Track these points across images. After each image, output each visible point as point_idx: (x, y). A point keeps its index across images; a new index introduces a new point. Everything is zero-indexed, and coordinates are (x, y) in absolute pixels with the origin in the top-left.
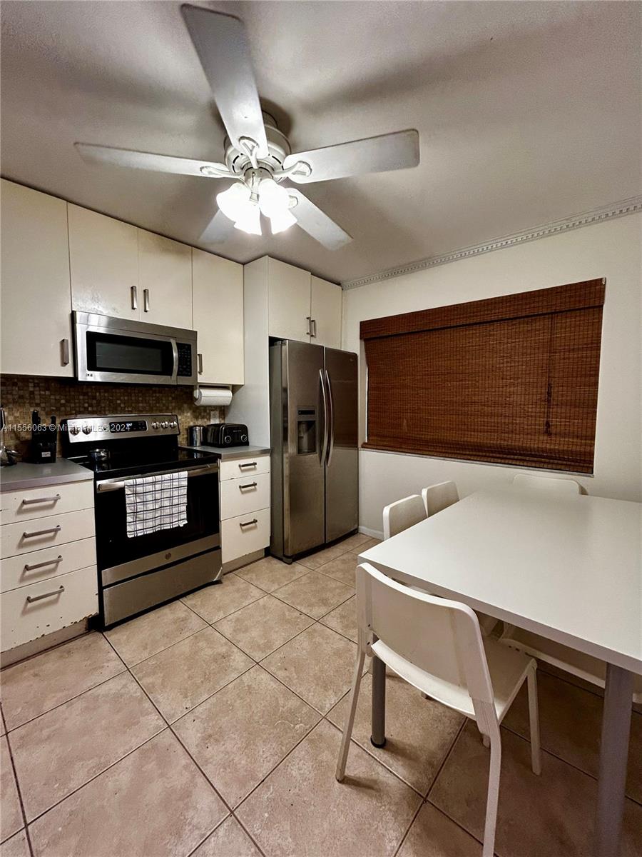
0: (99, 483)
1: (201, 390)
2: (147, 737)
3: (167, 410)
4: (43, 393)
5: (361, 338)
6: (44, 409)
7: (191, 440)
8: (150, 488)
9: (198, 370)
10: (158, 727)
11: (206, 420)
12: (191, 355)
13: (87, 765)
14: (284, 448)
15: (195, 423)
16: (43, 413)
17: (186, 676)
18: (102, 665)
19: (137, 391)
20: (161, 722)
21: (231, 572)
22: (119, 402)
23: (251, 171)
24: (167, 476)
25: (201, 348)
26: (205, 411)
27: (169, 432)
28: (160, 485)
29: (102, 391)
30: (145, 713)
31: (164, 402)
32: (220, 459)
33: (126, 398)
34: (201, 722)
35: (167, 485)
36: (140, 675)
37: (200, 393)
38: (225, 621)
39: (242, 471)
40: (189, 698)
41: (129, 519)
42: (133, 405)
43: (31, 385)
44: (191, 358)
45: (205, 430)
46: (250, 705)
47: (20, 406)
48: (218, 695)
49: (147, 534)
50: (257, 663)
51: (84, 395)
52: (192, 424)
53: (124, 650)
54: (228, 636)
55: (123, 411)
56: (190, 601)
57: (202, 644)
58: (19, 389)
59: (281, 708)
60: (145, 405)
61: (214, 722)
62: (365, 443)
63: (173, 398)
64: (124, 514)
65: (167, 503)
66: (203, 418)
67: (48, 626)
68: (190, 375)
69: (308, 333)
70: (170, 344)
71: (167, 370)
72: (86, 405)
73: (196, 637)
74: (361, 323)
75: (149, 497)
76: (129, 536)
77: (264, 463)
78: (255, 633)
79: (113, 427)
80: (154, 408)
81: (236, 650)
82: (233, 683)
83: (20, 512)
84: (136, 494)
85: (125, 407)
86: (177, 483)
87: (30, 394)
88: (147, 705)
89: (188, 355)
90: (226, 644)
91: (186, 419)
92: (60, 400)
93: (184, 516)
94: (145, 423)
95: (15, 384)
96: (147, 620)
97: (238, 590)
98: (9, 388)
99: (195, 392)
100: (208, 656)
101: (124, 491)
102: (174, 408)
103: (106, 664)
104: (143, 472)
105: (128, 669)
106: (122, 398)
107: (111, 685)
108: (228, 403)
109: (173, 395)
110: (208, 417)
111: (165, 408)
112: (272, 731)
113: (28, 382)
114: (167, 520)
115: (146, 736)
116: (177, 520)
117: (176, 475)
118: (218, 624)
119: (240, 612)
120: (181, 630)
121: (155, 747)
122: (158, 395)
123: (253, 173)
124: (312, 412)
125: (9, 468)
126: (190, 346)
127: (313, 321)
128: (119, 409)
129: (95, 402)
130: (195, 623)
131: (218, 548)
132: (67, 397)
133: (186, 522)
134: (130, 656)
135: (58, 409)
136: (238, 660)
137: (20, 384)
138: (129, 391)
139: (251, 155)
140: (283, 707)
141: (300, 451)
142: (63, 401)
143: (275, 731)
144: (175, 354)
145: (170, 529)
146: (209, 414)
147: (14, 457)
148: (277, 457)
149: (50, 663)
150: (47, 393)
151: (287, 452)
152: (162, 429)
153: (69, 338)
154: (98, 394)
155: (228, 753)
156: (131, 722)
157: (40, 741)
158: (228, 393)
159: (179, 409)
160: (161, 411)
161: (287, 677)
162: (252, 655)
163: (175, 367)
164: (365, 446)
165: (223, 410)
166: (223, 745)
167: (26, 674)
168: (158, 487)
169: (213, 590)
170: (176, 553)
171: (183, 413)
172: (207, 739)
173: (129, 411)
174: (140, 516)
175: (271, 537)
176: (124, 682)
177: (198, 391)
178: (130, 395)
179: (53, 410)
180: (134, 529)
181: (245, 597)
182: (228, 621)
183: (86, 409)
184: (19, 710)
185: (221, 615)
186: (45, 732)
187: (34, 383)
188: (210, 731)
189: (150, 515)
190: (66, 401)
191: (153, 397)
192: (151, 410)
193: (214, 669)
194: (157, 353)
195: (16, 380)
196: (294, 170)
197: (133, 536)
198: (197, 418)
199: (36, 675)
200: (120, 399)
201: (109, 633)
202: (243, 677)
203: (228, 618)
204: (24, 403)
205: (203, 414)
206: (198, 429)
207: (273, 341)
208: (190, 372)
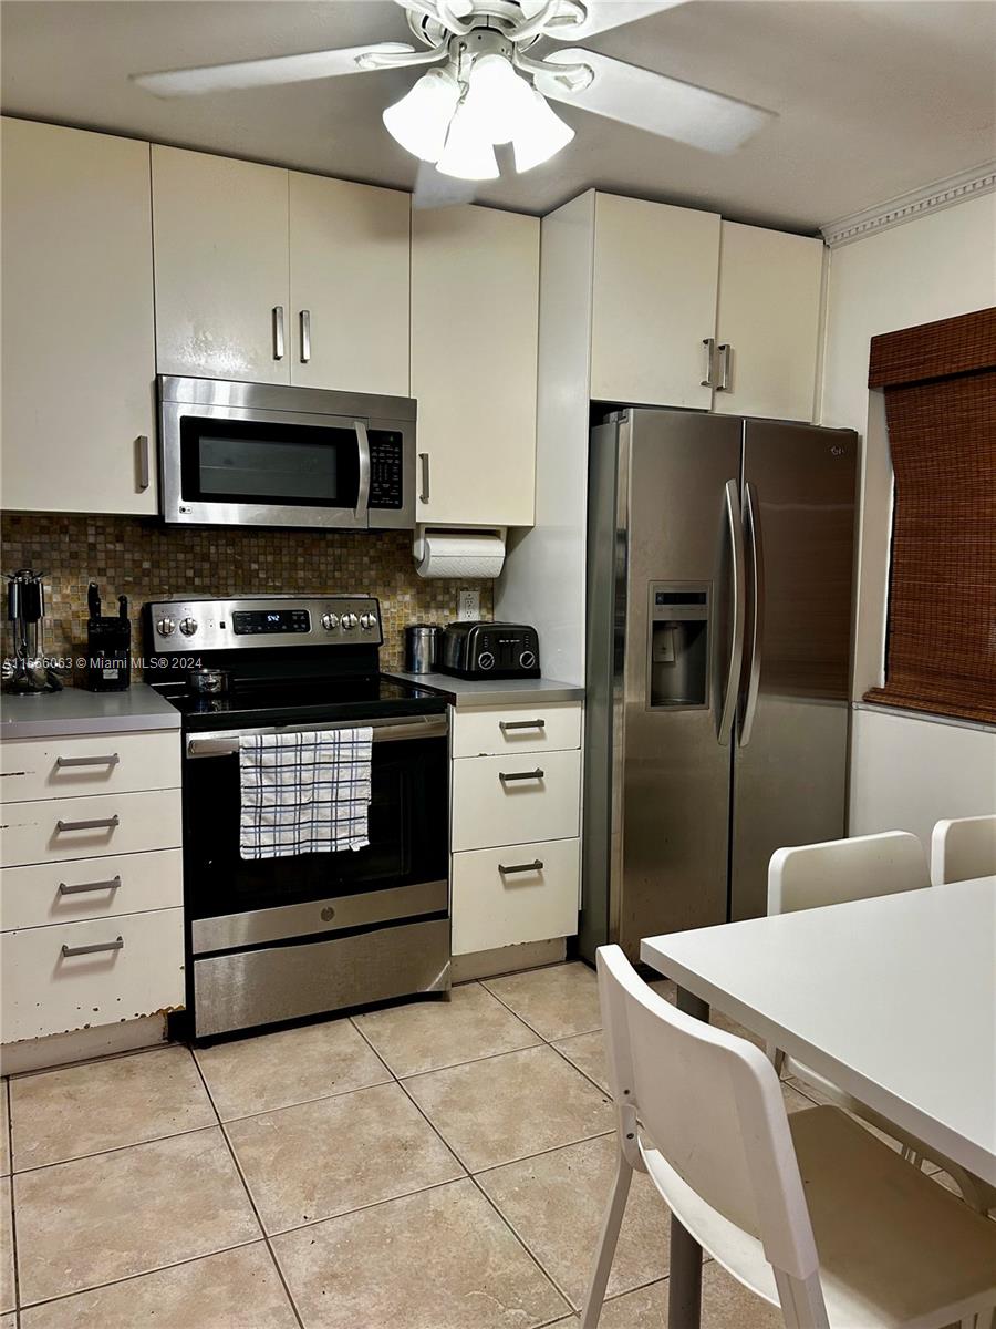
0: (192, 737)
1: (428, 540)
2: (223, 1243)
3: (359, 586)
4: (111, 546)
5: (871, 386)
6: (112, 580)
7: (409, 662)
8: (289, 757)
9: (419, 493)
10: (248, 1234)
11: (447, 613)
12: (400, 458)
13: (120, 1256)
14: (616, 690)
15: (420, 618)
16: (110, 589)
17: (321, 1161)
18: (178, 1106)
19: (292, 543)
20: (254, 1228)
21: (477, 980)
22: (255, 566)
23: (456, 42)
24: (327, 735)
25: (427, 438)
26: (446, 590)
27: (360, 638)
28: (311, 754)
29: (220, 542)
30: (230, 1205)
31: (351, 567)
32: (454, 705)
33: (270, 558)
34: (325, 1249)
35: (326, 754)
36: (240, 1139)
37: (427, 546)
38: (430, 1079)
39: (509, 739)
40: (314, 1203)
41: (246, 819)
42: (285, 574)
43: (91, 531)
44: (400, 466)
45: (441, 637)
46: (428, 1247)
47: (71, 573)
48: (371, 1212)
49: (280, 858)
50: (470, 1176)
51: (185, 553)
52: (413, 621)
53: (222, 1090)
54: (427, 1109)
55: (263, 587)
56: (370, 1024)
57: (369, 1112)
58: (70, 541)
59: (490, 1271)
60: (309, 575)
61: (349, 1256)
62: (876, 690)
63: (373, 560)
64: (235, 808)
65: (325, 794)
66: (441, 606)
67: (96, 1010)
68: (399, 507)
69: (704, 384)
70: (353, 433)
71: (345, 496)
72: (190, 573)
73: (362, 1097)
74: (875, 340)
75: (288, 777)
76: (243, 856)
77: (566, 724)
78: (487, 1117)
79: (243, 623)
80: (330, 582)
81: (433, 1139)
82: (408, 1199)
83: (54, 780)
84: (260, 767)
85: (267, 578)
86: (348, 753)
87: (90, 549)
88: (239, 1192)
89: (394, 459)
90: (417, 1123)
91: (400, 609)
92: (141, 562)
93: (363, 828)
94: (306, 614)
95: (64, 530)
96: (278, 1045)
97: (479, 1023)
98: (55, 537)
99: (415, 545)
100: (375, 1137)
101: (238, 758)
102: (374, 583)
103: (185, 1107)
104: (278, 722)
105: (221, 1125)
106: (262, 558)
107: (185, 1142)
108: (496, 572)
109: (372, 552)
110: (452, 605)
111: (353, 582)
112: (456, 1303)
113: (86, 524)
114: (325, 832)
115: (221, 1241)
116: (346, 834)
117: (346, 734)
118: (414, 1081)
119: (467, 1068)
120: (335, 1078)
121: (233, 1263)
122: (338, 552)
123: (462, 45)
124: (696, 598)
125: (47, 695)
126: (398, 436)
127: (722, 348)
128: (256, 581)
129: (206, 566)
130: (367, 1069)
131: (444, 915)
132: (154, 556)
133: (367, 843)
134: (229, 1103)
135: (137, 582)
136: (433, 1159)
137: (73, 530)
138: (277, 543)
139: (438, 15)
140: (494, 1270)
141: (657, 698)
142: (146, 565)
143: (462, 1307)
144: (364, 457)
145: (331, 852)
146: (456, 599)
147: (58, 677)
148: (599, 711)
149: (96, 1082)
150: (119, 547)
151: (621, 700)
152: (342, 631)
153: (149, 433)
154: (213, 549)
155: (358, 1312)
156: (205, 1212)
157: (58, 1201)
158: (496, 548)
159: (387, 584)
160: (345, 588)
161: (525, 1217)
162: (464, 1156)
163: (364, 486)
164: (874, 697)
165: (489, 589)
166: (354, 1298)
167: (56, 1091)
168: (307, 756)
169: (425, 1012)
170: (346, 909)
171: (395, 594)
172: (328, 1278)
173: (275, 587)
174: (269, 816)
175: (580, 913)
176: (208, 1143)
177: (422, 542)
178: (278, 551)
179: (128, 583)
180: (257, 841)
181: (489, 1040)
182: (437, 1080)
183: (190, 581)
184: (35, 1145)
185: (426, 1066)
186: (68, 1190)
187: (97, 527)
188: (337, 1268)
189: (289, 817)
190: (152, 566)
191: (327, 555)
192: (323, 588)
193: (377, 1164)
194: (326, 455)
195: (66, 522)
196: (547, 18)
197: (252, 857)
198: (426, 607)
199: (70, 1096)
200: (257, 562)
201: (204, 1053)
202: (432, 1193)
203: (439, 1075)
204: (79, 568)
205: (440, 598)
206: (424, 632)
207: (600, 412)
208: (400, 498)
